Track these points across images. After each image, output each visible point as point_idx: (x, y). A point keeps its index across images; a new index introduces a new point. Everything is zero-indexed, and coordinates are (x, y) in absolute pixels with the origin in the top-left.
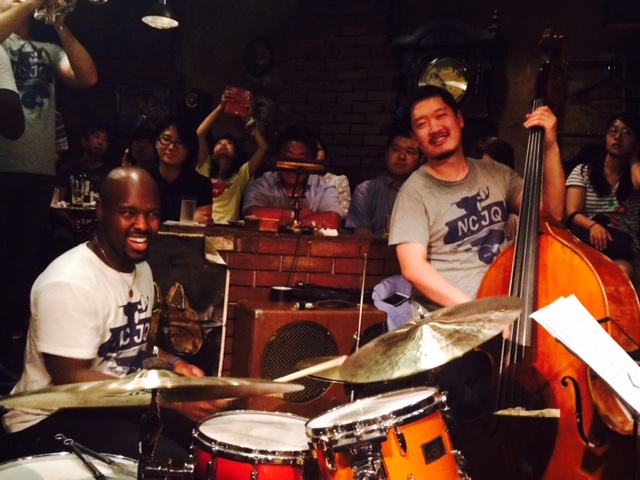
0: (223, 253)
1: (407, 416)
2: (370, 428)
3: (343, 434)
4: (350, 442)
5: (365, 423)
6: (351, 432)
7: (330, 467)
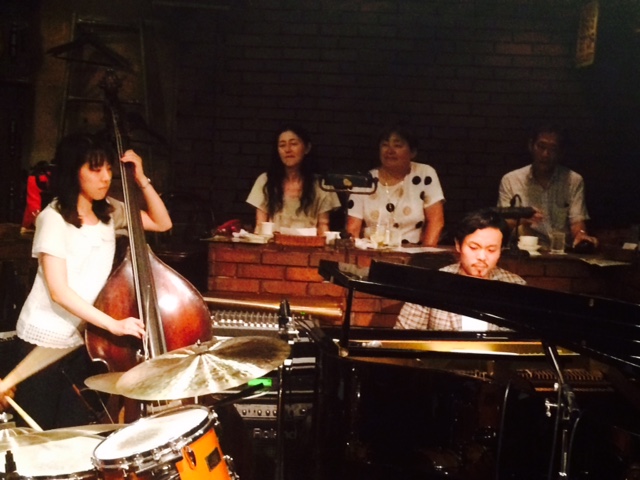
1: (193, 436)
2: (166, 451)
3: (142, 460)
4: (150, 466)
5: (161, 448)
6: (148, 458)
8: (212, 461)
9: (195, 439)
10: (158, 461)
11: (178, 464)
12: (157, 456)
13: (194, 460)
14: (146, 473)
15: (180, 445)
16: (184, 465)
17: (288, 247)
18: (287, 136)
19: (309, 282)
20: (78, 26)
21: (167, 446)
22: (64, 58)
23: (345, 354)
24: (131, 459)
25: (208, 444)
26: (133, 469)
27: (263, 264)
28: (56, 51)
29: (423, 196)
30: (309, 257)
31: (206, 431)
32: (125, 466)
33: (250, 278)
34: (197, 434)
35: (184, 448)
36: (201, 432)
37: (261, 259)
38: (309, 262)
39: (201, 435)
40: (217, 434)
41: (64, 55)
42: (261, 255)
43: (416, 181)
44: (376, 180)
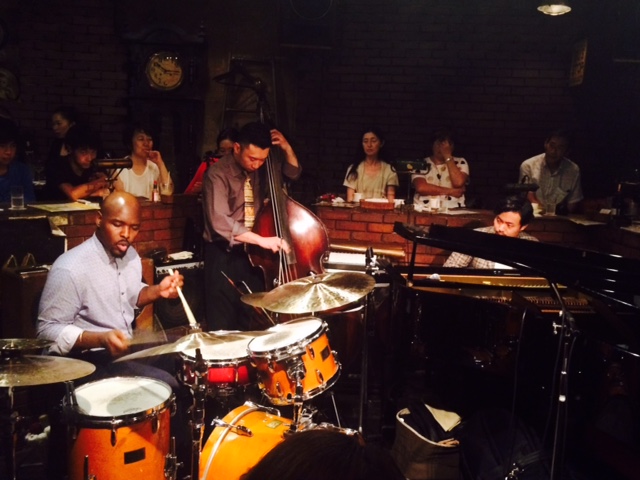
0: (62, 227)
1: (312, 338)
2: (295, 348)
3: (280, 353)
4: (285, 357)
5: (291, 346)
6: (284, 352)
7: (272, 371)
8: (325, 354)
9: (313, 341)
10: (290, 354)
11: (302, 356)
12: (290, 351)
13: (313, 354)
14: (282, 361)
15: (304, 344)
16: (307, 357)
17: (369, 209)
18: (369, 136)
19: (383, 233)
20: (233, 62)
21: (296, 344)
22: (223, 83)
23: (410, 285)
24: (273, 352)
25: (322, 343)
26: (274, 358)
27: (353, 221)
28: (218, 78)
30: (383, 217)
31: (320, 335)
32: (269, 356)
33: (344, 230)
34: (315, 337)
35: (307, 346)
36: (317, 335)
37: (352, 217)
38: (383, 220)
39: (317, 338)
40: (328, 336)
41: (223, 81)
42: (352, 215)
44: (429, 165)
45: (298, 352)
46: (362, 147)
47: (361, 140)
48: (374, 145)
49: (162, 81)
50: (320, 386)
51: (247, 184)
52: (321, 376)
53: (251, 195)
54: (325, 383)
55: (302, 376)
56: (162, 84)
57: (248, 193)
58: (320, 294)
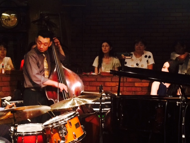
1: (71, 117)
3: (55, 124)
5: (61, 120)
6: (57, 123)
7: (52, 133)
8: (77, 126)
9: (71, 118)
10: (60, 124)
11: (66, 125)
12: (60, 123)
13: (71, 125)
14: (57, 127)
15: (67, 120)
16: (68, 125)
17: (105, 76)
18: (105, 44)
19: (112, 87)
20: (41, 14)
21: (63, 120)
22: (36, 24)
24: (52, 124)
25: (75, 121)
26: (53, 127)
27: (97, 81)
28: (34, 22)
29: (147, 61)
30: (111, 79)
31: (75, 117)
33: (93, 86)
34: (72, 117)
35: (68, 121)
36: (73, 116)
37: (97, 80)
38: (111, 80)
39: (73, 118)
41: (37, 23)
42: (97, 79)
43: (146, 57)
44: (132, 55)
45: (64, 123)
46: (101, 49)
47: (101, 46)
48: (107, 48)
49: (8, 24)
50: (75, 140)
51: (45, 60)
52: (75, 136)
53: (47, 65)
54: (77, 139)
55: (65, 134)
56: (8, 26)
57: (46, 65)
58: (76, 101)
